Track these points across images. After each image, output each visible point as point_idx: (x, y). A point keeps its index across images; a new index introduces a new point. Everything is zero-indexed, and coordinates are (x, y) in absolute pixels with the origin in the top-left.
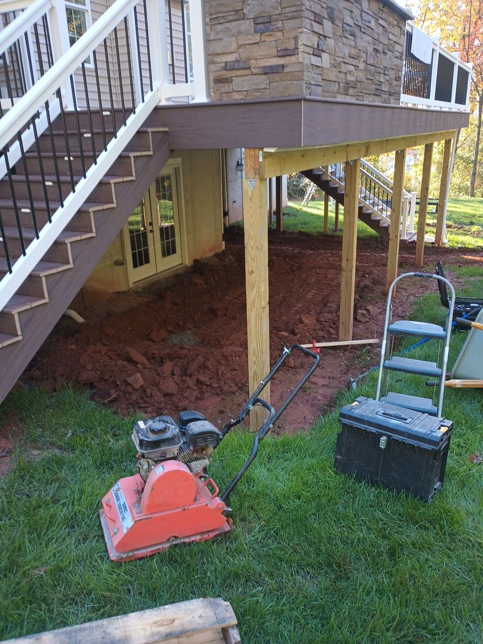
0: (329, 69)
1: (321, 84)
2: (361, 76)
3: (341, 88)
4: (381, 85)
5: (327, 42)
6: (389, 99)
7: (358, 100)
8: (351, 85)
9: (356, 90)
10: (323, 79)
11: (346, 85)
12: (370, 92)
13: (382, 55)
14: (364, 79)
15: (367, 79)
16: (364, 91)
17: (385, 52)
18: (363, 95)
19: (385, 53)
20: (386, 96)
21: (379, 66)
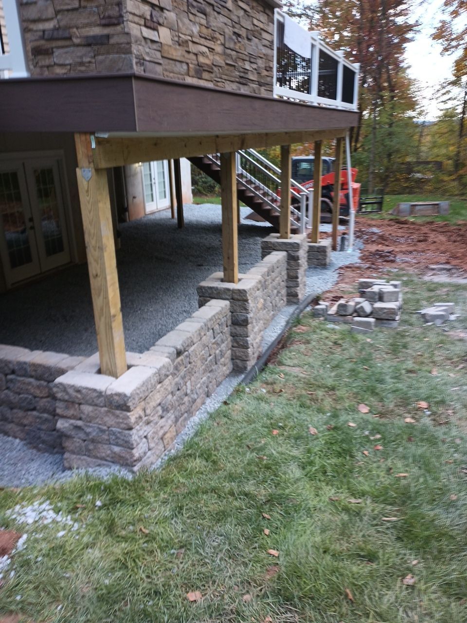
0: (170, 46)
1: (161, 61)
2: (219, 60)
3: (191, 70)
4: (247, 73)
5: (164, 15)
6: (259, 90)
7: (217, 86)
8: (204, 68)
9: (213, 75)
10: (163, 57)
11: (198, 67)
12: (233, 79)
13: (246, 41)
14: (223, 64)
15: (227, 64)
16: (224, 77)
17: (249, 37)
18: (223, 81)
19: (249, 40)
20: (254, 86)
21: (242, 52)
